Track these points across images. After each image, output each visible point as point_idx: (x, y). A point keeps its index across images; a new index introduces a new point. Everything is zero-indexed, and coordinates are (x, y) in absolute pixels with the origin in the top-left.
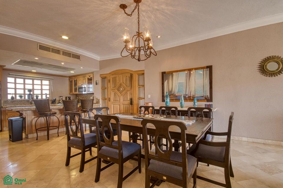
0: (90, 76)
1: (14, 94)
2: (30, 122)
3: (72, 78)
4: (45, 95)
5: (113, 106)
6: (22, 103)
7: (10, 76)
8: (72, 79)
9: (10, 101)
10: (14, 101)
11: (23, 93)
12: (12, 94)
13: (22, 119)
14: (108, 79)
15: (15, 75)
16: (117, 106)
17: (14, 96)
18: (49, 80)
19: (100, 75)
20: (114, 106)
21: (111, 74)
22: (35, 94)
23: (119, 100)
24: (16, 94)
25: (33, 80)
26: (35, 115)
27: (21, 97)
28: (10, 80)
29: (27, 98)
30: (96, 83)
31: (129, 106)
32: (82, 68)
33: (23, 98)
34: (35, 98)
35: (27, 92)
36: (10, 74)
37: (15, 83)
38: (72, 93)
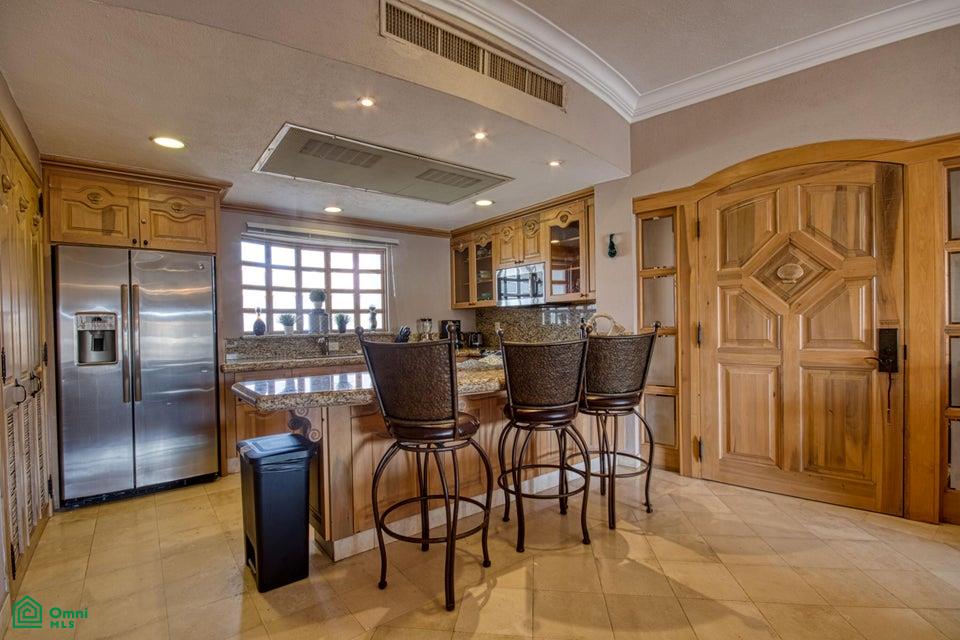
0: (563, 218)
1: (263, 311)
2: (341, 467)
3: (466, 237)
4: (369, 316)
5: (727, 376)
6: (292, 348)
7: (250, 234)
8: (464, 242)
9: (250, 339)
10: (264, 340)
11: (293, 306)
12: (258, 311)
13: (304, 454)
14: (691, 215)
15: (268, 230)
16: (759, 373)
17: (263, 317)
18: (382, 252)
19: (634, 201)
20: (733, 371)
21: (710, 190)
22: (336, 311)
23: (771, 337)
24: (269, 311)
25: (327, 250)
26: (363, 429)
27: (287, 322)
28: (251, 251)
29: (306, 326)
30: (612, 246)
31: (862, 379)
32: (554, 164)
33: (295, 328)
34: (335, 326)
35: (308, 304)
36: (250, 224)
37: (268, 266)
38: (466, 305)
